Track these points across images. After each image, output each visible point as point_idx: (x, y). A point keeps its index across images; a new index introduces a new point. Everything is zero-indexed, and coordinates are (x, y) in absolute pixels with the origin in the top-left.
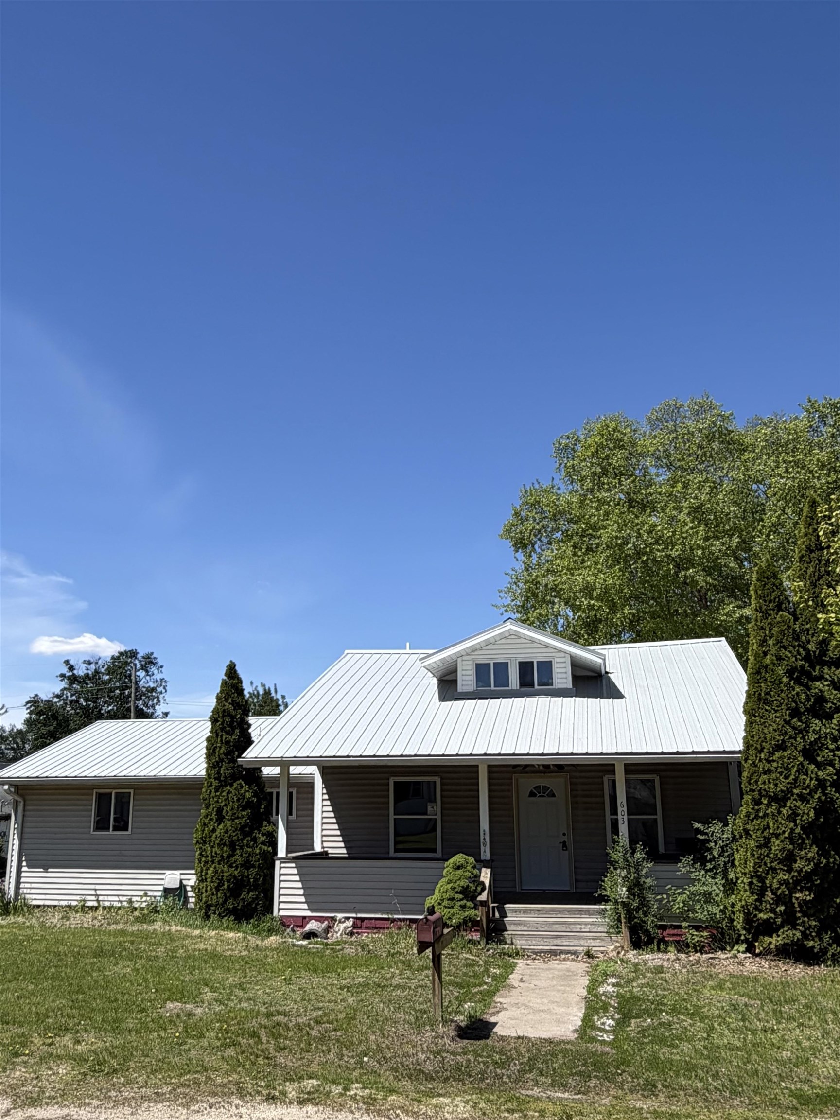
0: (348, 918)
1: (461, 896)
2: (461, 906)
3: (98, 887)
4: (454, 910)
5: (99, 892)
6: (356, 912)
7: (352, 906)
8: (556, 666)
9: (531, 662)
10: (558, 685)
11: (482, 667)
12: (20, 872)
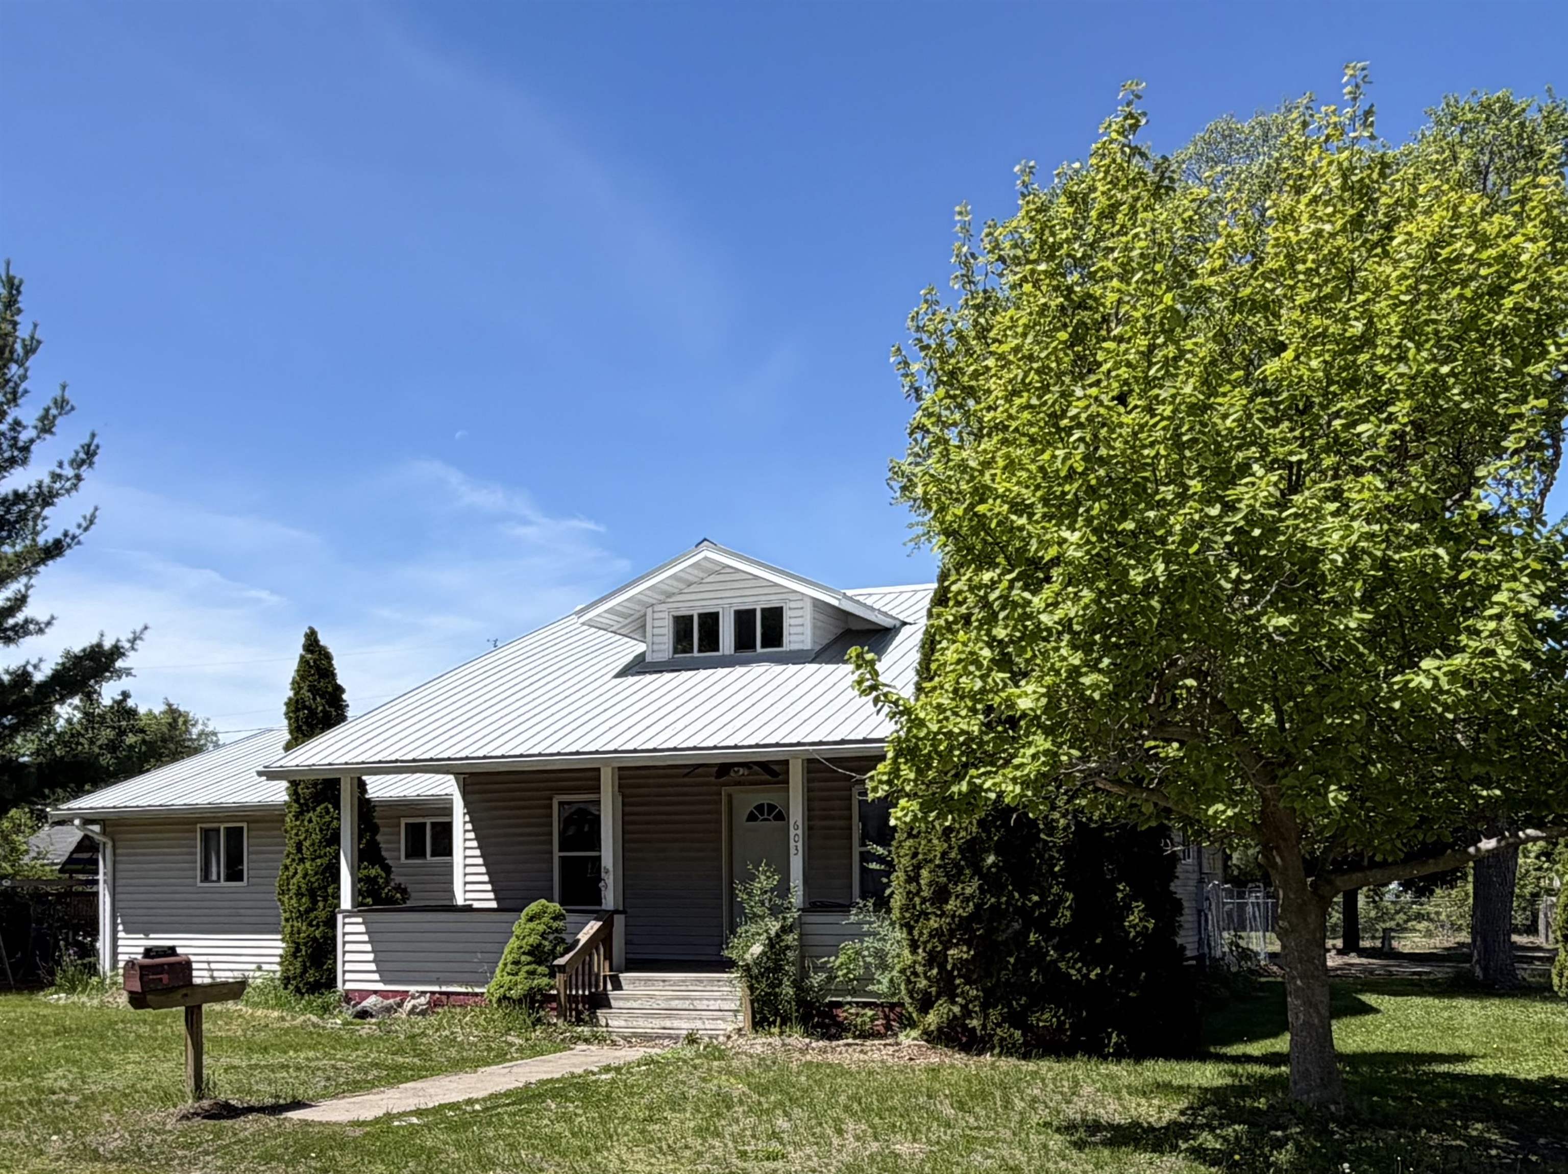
0: (423, 993)
1: (529, 958)
2: (528, 972)
3: (211, 958)
4: (518, 978)
5: (213, 966)
6: (440, 983)
7: (434, 976)
8: (788, 615)
9: (753, 611)
10: (787, 645)
11: (683, 621)
12: (115, 939)
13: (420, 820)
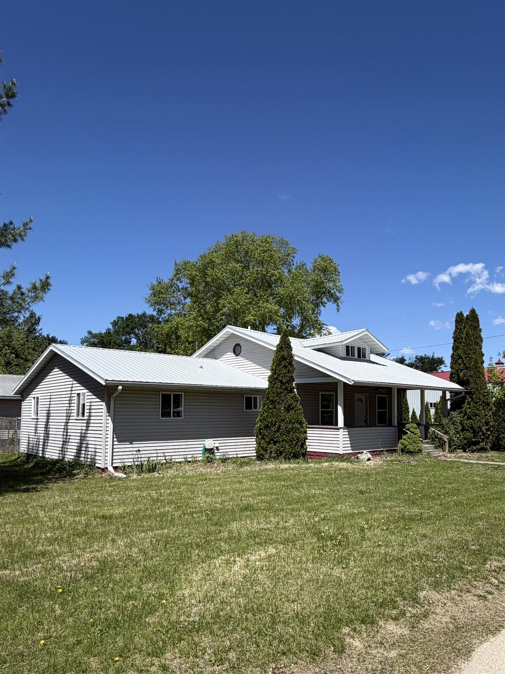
3: (165, 451)
8: (367, 351)
9: (360, 348)
10: (367, 358)
11: (347, 347)
12: (113, 445)
13: (250, 396)
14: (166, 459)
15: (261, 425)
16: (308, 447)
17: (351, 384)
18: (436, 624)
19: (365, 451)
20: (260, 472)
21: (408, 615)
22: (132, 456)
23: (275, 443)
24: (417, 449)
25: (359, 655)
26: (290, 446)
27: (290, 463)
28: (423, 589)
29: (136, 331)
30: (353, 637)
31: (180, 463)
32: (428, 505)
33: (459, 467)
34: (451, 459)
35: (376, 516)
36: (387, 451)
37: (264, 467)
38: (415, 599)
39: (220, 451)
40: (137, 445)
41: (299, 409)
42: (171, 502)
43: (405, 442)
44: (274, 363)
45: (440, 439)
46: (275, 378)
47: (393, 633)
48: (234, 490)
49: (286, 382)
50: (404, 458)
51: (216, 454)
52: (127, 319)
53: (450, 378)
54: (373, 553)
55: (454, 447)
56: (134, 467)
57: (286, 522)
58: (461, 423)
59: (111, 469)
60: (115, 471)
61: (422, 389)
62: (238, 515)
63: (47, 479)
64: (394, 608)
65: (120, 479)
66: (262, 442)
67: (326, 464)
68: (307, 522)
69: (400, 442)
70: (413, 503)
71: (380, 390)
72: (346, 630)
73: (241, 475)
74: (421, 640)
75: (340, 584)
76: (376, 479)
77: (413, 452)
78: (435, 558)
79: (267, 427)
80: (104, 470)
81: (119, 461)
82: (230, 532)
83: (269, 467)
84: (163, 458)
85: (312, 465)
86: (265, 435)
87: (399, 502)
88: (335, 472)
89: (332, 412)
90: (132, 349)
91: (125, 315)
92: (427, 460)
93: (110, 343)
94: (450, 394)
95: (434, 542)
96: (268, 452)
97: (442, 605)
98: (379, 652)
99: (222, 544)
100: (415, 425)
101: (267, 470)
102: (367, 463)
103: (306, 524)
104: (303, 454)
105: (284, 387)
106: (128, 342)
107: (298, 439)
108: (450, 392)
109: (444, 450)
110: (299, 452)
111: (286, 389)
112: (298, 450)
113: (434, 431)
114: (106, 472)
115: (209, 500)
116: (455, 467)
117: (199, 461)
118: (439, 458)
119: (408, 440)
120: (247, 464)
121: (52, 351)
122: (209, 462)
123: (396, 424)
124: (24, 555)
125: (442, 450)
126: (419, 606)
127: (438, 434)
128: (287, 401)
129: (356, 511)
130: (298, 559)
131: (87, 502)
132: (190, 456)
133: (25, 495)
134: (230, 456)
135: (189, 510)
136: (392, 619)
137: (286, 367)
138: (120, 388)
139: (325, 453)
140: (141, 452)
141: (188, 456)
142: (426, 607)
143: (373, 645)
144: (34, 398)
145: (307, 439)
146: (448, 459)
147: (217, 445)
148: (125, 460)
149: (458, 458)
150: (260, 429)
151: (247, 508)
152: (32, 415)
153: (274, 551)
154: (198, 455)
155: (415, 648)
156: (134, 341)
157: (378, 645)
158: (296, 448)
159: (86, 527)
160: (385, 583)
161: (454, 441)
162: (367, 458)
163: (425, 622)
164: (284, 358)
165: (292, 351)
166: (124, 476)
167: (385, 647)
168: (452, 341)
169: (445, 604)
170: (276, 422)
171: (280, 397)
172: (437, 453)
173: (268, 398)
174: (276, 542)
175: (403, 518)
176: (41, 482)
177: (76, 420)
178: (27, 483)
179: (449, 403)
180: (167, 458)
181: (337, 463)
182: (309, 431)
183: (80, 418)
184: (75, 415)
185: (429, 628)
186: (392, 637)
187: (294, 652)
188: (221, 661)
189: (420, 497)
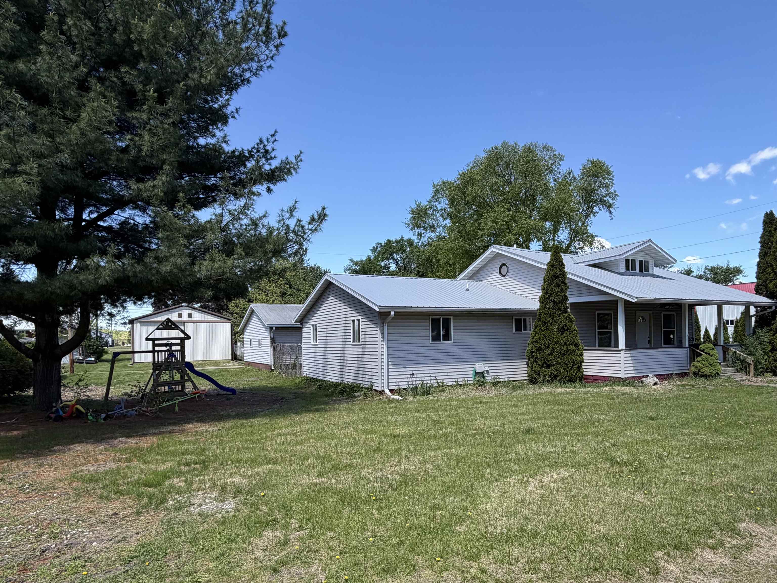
3: (436, 375)
8: (650, 263)
9: (642, 261)
10: (650, 272)
11: (627, 261)
12: (388, 369)
13: (520, 318)
14: (437, 382)
15: (532, 347)
16: (585, 370)
17: (633, 301)
18: (762, 556)
19: (651, 375)
20: (534, 396)
21: (727, 545)
22: (406, 380)
23: (548, 367)
24: (714, 372)
25: (675, 579)
26: (565, 369)
27: (566, 387)
28: (742, 521)
29: (395, 255)
30: (667, 561)
31: (451, 386)
32: (735, 433)
33: (769, 393)
34: (757, 384)
35: (673, 443)
36: (676, 374)
37: (538, 391)
38: (734, 530)
39: (491, 374)
40: (410, 370)
41: (574, 330)
42: (452, 424)
43: (699, 364)
44: (545, 282)
45: (743, 361)
46: (547, 298)
47: (711, 562)
48: (512, 413)
49: (559, 302)
50: (698, 382)
51: (487, 378)
52: (386, 244)
53: (755, 291)
54: (677, 481)
55: (761, 370)
56: (409, 390)
57: (573, 446)
58: (770, 343)
59: (387, 391)
60: (391, 393)
61: (720, 305)
62: (521, 438)
63: (332, 400)
64: (711, 537)
65: (397, 401)
66: (535, 365)
67: (607, 388)
68: (596, 447)
69: (692, 364)
70: (716, 431)
71: (667, 307)
72: (659, 554)
73: (515, 399)
74: (746, 571)
75: (645, 510)
76: (667, 404)
77: (709, 376)
78: (752, 490)
79: (540, 349)
80: (382, 392)
81: (395, 384)
82: (517, 454)
83: (543, 391)
84: (435, 381)
85: (590, 389)
86: (537, 358)
87: (699, 429)
88: (618, 397)
89: (610, 332)
90: (392, 274)
91: (383, 241)
92: (727, 384)
93: (370, 270)
94: (755, 309)
95: (749, 473)
96: (541, 376)
97: (767, 538)
98: (698, 579)
99: (512, 465)
100: (712, 346)
101: (542, 394)
102: (653, 387)
103: (595, 449)
104: (579, 377)
105: (557, 307)
106: (387, 267)
107: (574, 362)
108: (756, 307)
109: (747, 374)
110: (575, 376)
111: (559, 309)
112: (574, 374)
113: (735, 352)
114: (383, 395)
115: (488, 422)
116: (765, 392)
117: (470, 385)
118: (742, 383)
119: (703, 362)
120: (520, 387)
121: (326, 280)
122: (480, 385)
123: (687, 345)
124: (333, 466)
125: (745, 374)
126: (739, 538)
127: (740, 355)
128: (561, 322)
129: (649, 438)
130: (594, 483)
131: (373, 421)
132: (462, 380)
133: (317, 415)
134: (502, 380)
135: (470, 432)
136: (710, 548)
137: (559, 286)
138: (393, 313)
139: (604, 377)
140: (415, 376)
141: (459, 380)
142: (747, 539)
143: (690, 571)
144: (312, 325)
145: (583, 362)
146: (754, 384)
147: (487, 368)
148: (399, 383)
149: (767, 382)
150: (532, 352)
151: (529, 431)
152: (312, 341)
153: (566, 474)
154: (469, 379)
155: (739, 578)
156: (393, 267)
157: (697, 572)
158: (571, 371)
159: (379, 444)
160: (696, 511)
161: (760, 363)
162: (654, 382)
163: (748, 554)
164: (556, 277)
165: (564, 268)
166: (400, 398)
167: (704, 574)
168: (759, 246)
169: (771, 538)
170: (549, 344)
171: (553, 319)
172: (740, 376)
173: (540, 320)
174: (566, 465)
175: (707, 445)
176: (326, 403)
177: (352, 345)
178: (316, 403)
179: (753, 319)
180: (439, 381)
181: (619, 388)
182: (586, 354)
183: (356, 343)
184: (351, 340)
185: (753, 561)
186: (711, 565)
187: (607, 569)
188: (536, 571)
189: (723, 425)
